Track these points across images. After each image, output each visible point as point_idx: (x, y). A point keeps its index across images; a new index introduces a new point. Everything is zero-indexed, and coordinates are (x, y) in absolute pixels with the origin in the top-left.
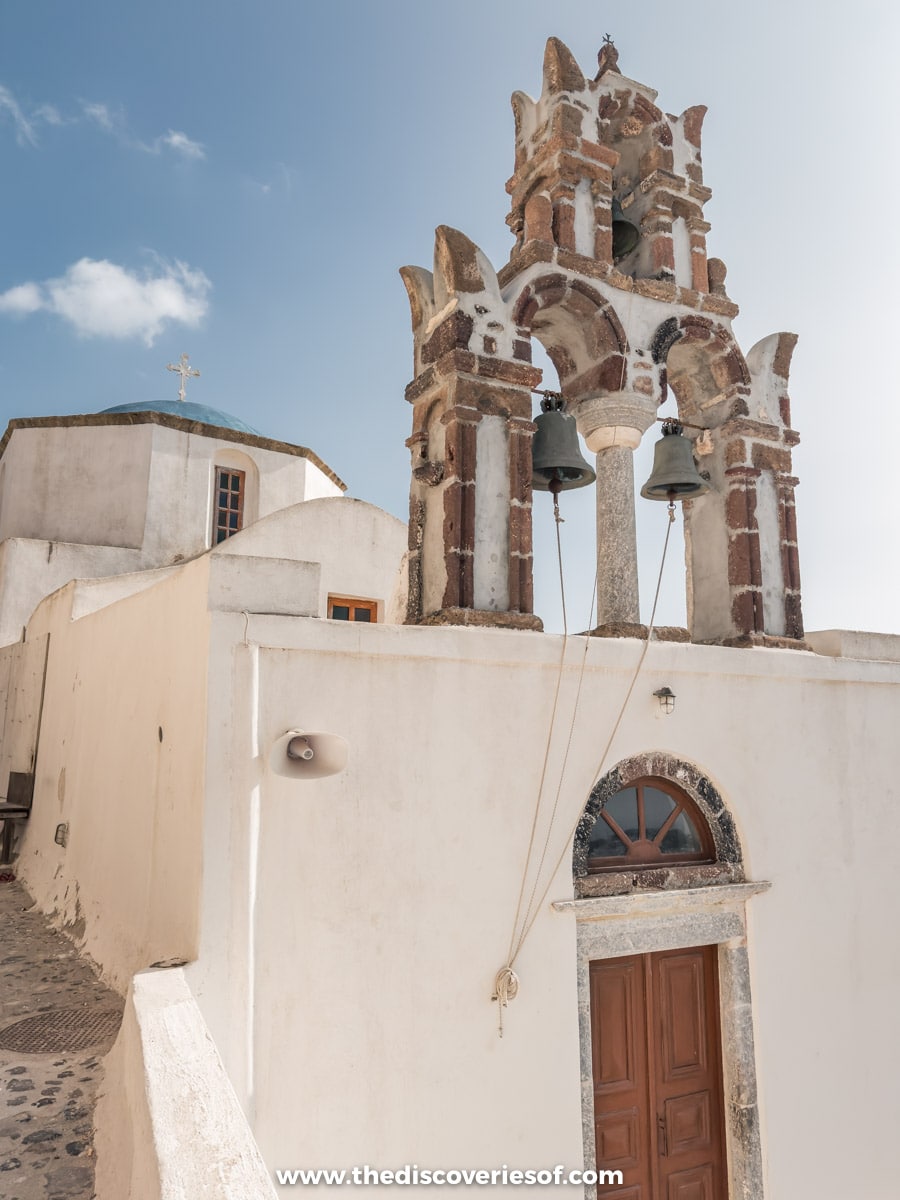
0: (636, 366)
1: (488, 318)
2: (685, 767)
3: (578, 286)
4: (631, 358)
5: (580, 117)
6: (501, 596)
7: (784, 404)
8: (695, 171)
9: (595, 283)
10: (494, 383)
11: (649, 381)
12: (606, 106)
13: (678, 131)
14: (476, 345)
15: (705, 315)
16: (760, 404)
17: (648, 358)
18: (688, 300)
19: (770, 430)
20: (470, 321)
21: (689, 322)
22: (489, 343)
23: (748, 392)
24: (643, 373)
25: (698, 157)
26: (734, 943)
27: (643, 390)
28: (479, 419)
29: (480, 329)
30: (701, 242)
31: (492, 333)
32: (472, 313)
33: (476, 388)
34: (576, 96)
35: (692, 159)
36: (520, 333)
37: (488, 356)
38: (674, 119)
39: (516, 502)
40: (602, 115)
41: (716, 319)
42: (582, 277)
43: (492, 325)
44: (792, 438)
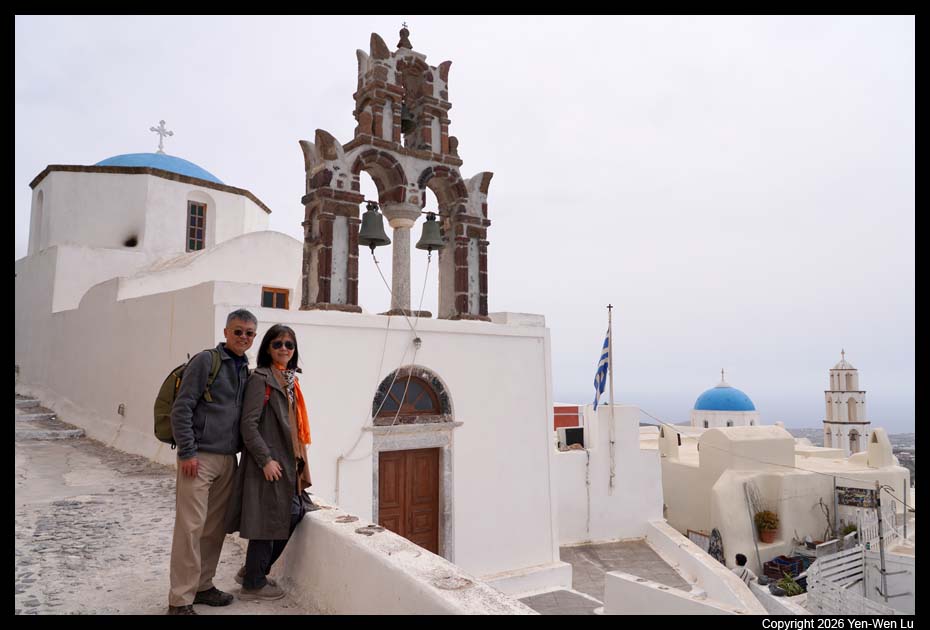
0: (410, 191)
1: (339, 171)
2: (427, 373)
3: (383, 154)
4: (409, 188)
5: (387, 72)
6: (344, 298)
7: (484, 207)
8: (444, 95)
9: (392, 153)
10: (341, 202)
11: (416, 198)
12: (400, 64)
13: (436, 75)
14: (333, 185)
15: (446, 165)
16: (472, 208)
17: (417, 187)
18: (437, 159)
19: (476, 220)
20: (331, 174)
21: (437, 169)
22: (340, 183)
23: (466, 201)
24: (414, 194)
25: (446, 87)
26: (446, 448)
27: (413, 202)
28: (334, 219)
29: (336, 176)
30: (446, 130)
31: (341, 179)
32: (333, 170)
33: (333, 204)
34: (385, 61)
35: (443, 88)
36: (354, 178)
37: (338, 189)
38: (435, 68)
39: (351, 256)
40: (398, 69)
41: (451, 167)
42: (385, 150)
43: (341, 175)
44: (487, 223)
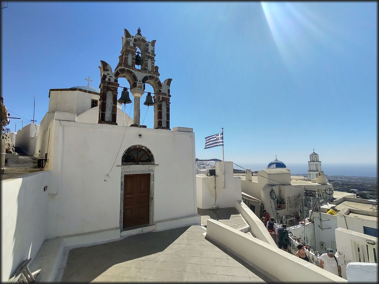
1: (109, 75)
2: (145, 147)
3: (127, 70)
4: (138, 82)
5: (130, 42)
6: (111, 120)
7: (169, 91)
8: (153, 51)
9: (131, 70)
10: (110, 86)
12: (135, 40)
13: (150, 45)
14: (107, 80)
15: (154, 75)
16: (164, 90)
17: (141, 82)
19: (165, 94)
21: (150, 77)
22: (109, 79)
23: (161, 88)
24: (140, 85)
26: (152, 173)
27: (140, 88)
28: (107, 91)
29: (108, 77)
30: (154, 63)
31: (110, 78)
32: (106, 75)
33: (107, 87)
34: (129, 39)
35: (153, 49)
36: (116, 78)
37: (109, 81)
38: (149, 42)
39: (114, 105)
40: (134, 42)
41: (156, 76)
42: (129, 69)
44: (170, 96)
